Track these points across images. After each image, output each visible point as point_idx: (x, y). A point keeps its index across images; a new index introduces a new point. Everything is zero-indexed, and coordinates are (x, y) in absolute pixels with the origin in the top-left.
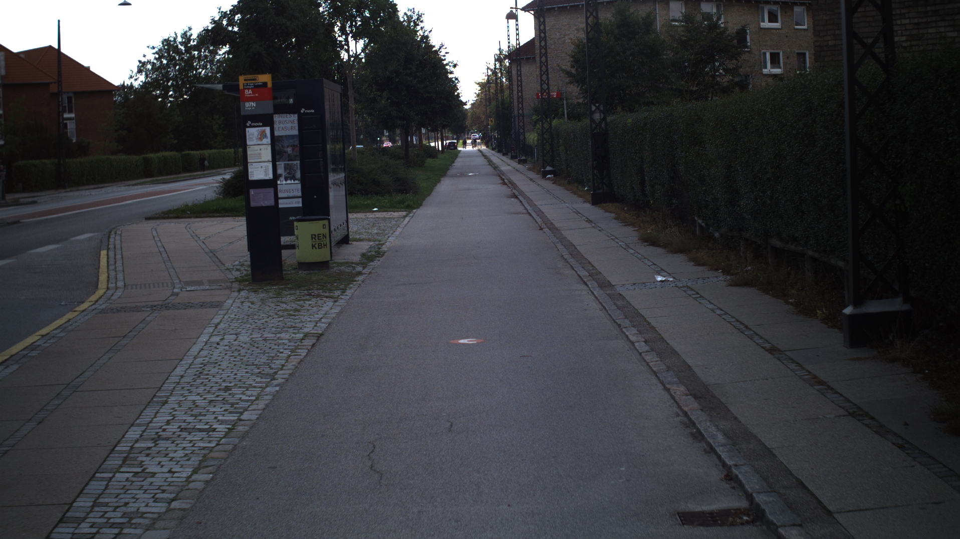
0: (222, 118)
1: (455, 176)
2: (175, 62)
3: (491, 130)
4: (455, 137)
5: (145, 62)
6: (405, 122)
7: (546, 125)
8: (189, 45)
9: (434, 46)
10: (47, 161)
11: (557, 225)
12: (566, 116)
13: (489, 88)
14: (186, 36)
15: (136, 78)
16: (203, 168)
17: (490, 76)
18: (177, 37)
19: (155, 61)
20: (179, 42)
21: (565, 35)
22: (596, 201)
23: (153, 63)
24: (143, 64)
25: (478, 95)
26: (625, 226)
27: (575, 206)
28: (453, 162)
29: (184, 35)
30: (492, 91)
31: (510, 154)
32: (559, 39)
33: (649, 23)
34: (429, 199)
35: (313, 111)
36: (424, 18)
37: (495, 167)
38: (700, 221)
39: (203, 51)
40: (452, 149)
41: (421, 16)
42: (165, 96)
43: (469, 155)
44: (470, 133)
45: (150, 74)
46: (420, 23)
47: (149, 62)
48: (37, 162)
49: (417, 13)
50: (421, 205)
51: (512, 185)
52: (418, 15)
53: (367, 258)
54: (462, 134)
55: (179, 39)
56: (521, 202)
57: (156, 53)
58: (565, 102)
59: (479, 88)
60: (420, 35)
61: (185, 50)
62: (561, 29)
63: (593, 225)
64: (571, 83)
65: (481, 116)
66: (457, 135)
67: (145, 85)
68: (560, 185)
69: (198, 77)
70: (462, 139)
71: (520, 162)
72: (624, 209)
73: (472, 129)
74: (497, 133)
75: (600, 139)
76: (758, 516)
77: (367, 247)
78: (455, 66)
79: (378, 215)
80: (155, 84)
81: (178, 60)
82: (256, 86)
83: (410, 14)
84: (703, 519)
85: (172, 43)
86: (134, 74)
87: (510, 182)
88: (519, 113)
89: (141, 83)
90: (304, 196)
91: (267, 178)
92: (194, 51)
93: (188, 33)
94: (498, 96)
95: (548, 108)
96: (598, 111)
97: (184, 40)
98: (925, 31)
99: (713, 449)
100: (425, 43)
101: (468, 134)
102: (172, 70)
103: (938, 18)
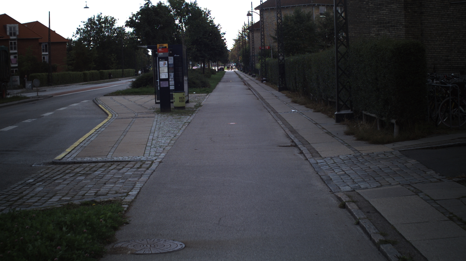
0: (116, 55)
1: (224, 82)
3: (240, 62)
4: (223, 65)
5: (80, 29)
6: (203, 58)
7: (263, 61)
8: (101, 21)
9: (215, 25)
10: (44, 74)
11: (264, 98)
12: (272, 57)
13: (239, 42)
14: (99, 17)
15: (76, 36)
16: (110, 78)
17: (240, 36)
18: (95, 17)
19: (85, 29)
20: (96, 20)
21: (273, 21)
22: (280, 90)
23: (84, 29)
24: (79, 30)
25: (234, 46)
26: (288, 98)
27: (272, 92)
28: (223, 76)
29: (98, 16)
30: (241, 44)
31: (248, 73)
32: (271, 22)
33: (309, 16)
34: (214, 90)
35: (179, 56)
36: (211, 12)
37: (242, 79)
38: (312, 95)
39: (107, 24)
40: (222, 71)
41: (210, 12)
42: (89, 45)
43: (230, 73)
44: (230, 63)
45: (82, 34)
46: (209, 15)
47: (82, 29)
48: (40, 74)
49: (208, 10)
50: (212, 92)
51: (249, 85)
52: (209, 11)
53: (197, 107)
54: (227, 64)
55: (96, 18)
56: (252, 91)
57: (85, 24)
58: (272, 51)
59: (235, 42)
60: (209, 20)
61: (98, 24)
62: (271, 18)
63: (277, 98)
64: (275, 42)
65: (236, 55)
66: (224, 64)
67: (80, 40)
68: (268, 85)
69: (104, 36)
70: (227, 66)
71: (253, 76)
72: (290, 93)
73: (231, 61)
74: (243, 63)
75: (282, 67)
76: (296, 146)
77: (195, 104)
78: (224, 34)
79: (196, 95)
80: (84, 39)
81: (95, 28)
82: (163, 48)
83: (205, 11)
84: (284, 146)
85: (92, 20)
86: (75, 34)
87: (248, 84)
88: (252, 55)
89: (78, 39)
90: (175, 85)
91: (166, 78)
92: (103, 24)
93: (100, 16)
94: (243, 46)
95: (264, 53)
96: (281, 56)
97: (98, 19)
98: (380, 32)
99: (291, 139)
100: (211, 23)
101: (229, 64)
102: (93, 33)
103: (384, 28)
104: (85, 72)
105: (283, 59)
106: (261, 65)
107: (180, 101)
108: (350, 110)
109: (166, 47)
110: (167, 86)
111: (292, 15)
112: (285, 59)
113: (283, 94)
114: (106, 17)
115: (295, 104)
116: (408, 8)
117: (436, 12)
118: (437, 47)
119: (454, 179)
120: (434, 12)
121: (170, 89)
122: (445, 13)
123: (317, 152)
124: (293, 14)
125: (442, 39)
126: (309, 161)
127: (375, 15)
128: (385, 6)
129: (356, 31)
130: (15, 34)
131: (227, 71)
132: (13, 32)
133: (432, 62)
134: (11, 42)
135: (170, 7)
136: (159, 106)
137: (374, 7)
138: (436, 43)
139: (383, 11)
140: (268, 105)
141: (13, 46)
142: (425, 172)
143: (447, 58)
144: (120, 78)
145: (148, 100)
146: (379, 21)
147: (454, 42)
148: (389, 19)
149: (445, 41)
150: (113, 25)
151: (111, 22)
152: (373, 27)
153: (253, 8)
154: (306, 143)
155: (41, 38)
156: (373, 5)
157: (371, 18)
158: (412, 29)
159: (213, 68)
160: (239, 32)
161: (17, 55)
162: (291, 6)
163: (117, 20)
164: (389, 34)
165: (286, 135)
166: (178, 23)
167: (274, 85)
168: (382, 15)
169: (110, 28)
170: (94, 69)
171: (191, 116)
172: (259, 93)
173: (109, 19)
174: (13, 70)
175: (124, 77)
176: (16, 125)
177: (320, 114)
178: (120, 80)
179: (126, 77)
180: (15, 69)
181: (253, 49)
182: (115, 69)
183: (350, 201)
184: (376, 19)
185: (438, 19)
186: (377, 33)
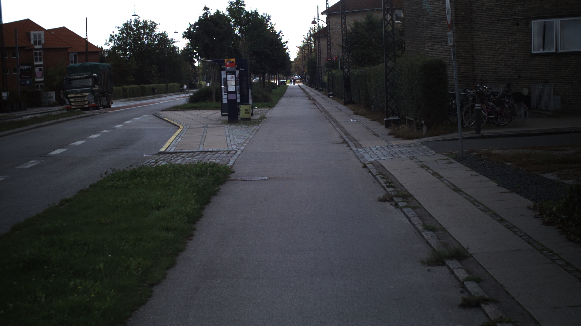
0: (157, 67)
1: (287, 97)
2: (131, 36)
3: (305, 74)
4: (285, 78)
5: (114, 35)
7: (330, 73)
8: (138, 26)
9: (276, 32)
11: (328, 111)
12: (340, 69)
13: (304, 49)
15: (109, 44)
17: (305, 43)
18: (131, 21)
19: (119, 35)
20: (133, 25)
22: (345, 104)
24: (113, 37)
25: (298, 54)
27: (337, 106)
28: (285, 91)
29: (136, 20)
30: (306, 52)
31: (315, 87)
32: (339, 29)
35: (243, 69)
36: (271, 18)
37: (307, 93)
38: (373, 106)
39: (146, 29)
40: (284, 85)
42: (125, 54)
43: (293, 88)
45: (117, 42)
46: (269, 21)
47: (116, 36)
49: (268, 15)
50: (275, 106)
52: (268, 16)
53: (262, 119)
54: (289, 77)
55: (133, 23)
56: (316, 105)
57: (120, 30)
58: (339, 62)
59: (299, 50)
60: (269, 26)
61: (136, 29)
65: (300, 66)
67: (114, 48)
68: (334, 100)
69: (143, 44)
70: (289, 79)
71: (320, 91)
73: (295, 74)
74: (309, 76)
75: (347, 79)
76: (346, 143)
77: (260, 116)
78: (287, 42)
79: (258, 109)
80: (120, 47)
81: (132, 34)
82: (230, 63)
83: (264, 16)
84: (337, 143)
85: (129, 25)
86: (108, 42)
87: (313, 99)
88: (319, 66)
89: (112, 47)
90: (241, 98)
91: (234, 91)
92: (141, 30)
93: (138, 20)
94: (309, 56)
95: (332, 65)
96: (346, 68)
97: (135, 24)
98: (434, 47)
99: (343, 138)
100: (272, 30)
101: (292, 76)
102: (129, 41)
103: (437, 43)
104: (124, 87)
105: (349, 71)
106: (328, 77)
107: (246, 113)
108: (397, 117)
109: (233, 62)
110: (235, 98)
111: (363, 22)
112: (351, 71)
113: (348, 108)
114: (145, 21)
115: (356, 115)
116: (459, 25)
117: (485, 27)
118: (486, 60)
119: (443, 154)
120: (483, 27)
121: (238, 102)
122: (493, 29)
123: (360, 145)
124: (364, 20)
125: (491, 53)
126: (352, 150)
127: (429, 31)
128: (438, 22)
129: (413, 46)
130: (40, 43)
131: (290, 85)
132: (37, 40)
133: (482, 75)
134: (35, 53)
135: (229, 16)
136: (226, 118)
137: (428, 23)
138: (485, 57)
139: (436, 27)
140: (331, 117)
141: (38, 57)
142: (428, 151)
143: (495, 71)
144: (163, 94)
145: (211, 114)
146: (432, 37)
147: (501, 56)
148: (442, 34)
149: (493, 55)
150: (154, 31)
151: (151, 28)
152: (427, 42)
153: (320, 13)
154: (353, 140)
155: (71, 48)
156: (427, 21)
157: (425, 34)
158: (463, 44)
159: (273, 81)
160: (304, 38)
161: (42, 68)
162: (363, 11)
163: (158, 24)
164: (442, 48)
165: (341, 137)
166: (237, 33)
167: (341, 99)
168: (435, 30)
169: (150, 35)
170: (133, 83)
171: (257, 126)
172: (324, 107)
173: (149, 23)
174: (39, 85)
175: (168, 93)
176: (99, 134)
177: (375, 122)
178: (166, 96)
179: (170, 93)
180: (40, 84)
181: (320, 60)
182: (157, 84)
183: (369, 163)
184: (429, 34)
185: (487, 34)
186: (431, 47)
